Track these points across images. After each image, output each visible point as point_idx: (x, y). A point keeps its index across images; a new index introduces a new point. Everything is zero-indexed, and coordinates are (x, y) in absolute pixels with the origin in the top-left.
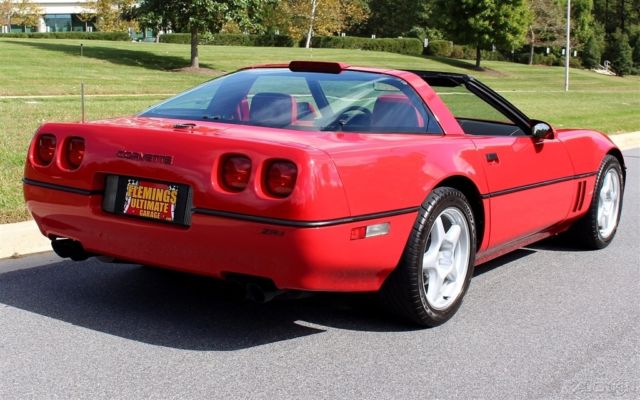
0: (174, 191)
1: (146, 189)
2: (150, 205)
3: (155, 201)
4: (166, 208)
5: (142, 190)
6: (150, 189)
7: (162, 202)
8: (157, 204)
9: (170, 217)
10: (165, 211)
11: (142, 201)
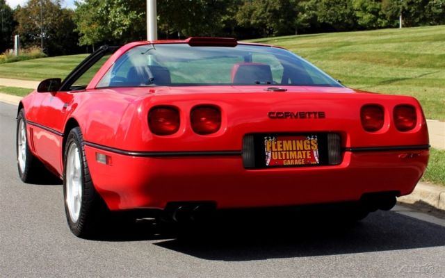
0: (314, 140)
1: (285, 142)
2: (293, 155)
3: (297, 151)
4: (308, 154)
5: (282, 144)
6: (290, 142)
7: (304, 150)
8: (299, 152)
9: (315, 160)
10: (308, 157)
11: (284, 153)
